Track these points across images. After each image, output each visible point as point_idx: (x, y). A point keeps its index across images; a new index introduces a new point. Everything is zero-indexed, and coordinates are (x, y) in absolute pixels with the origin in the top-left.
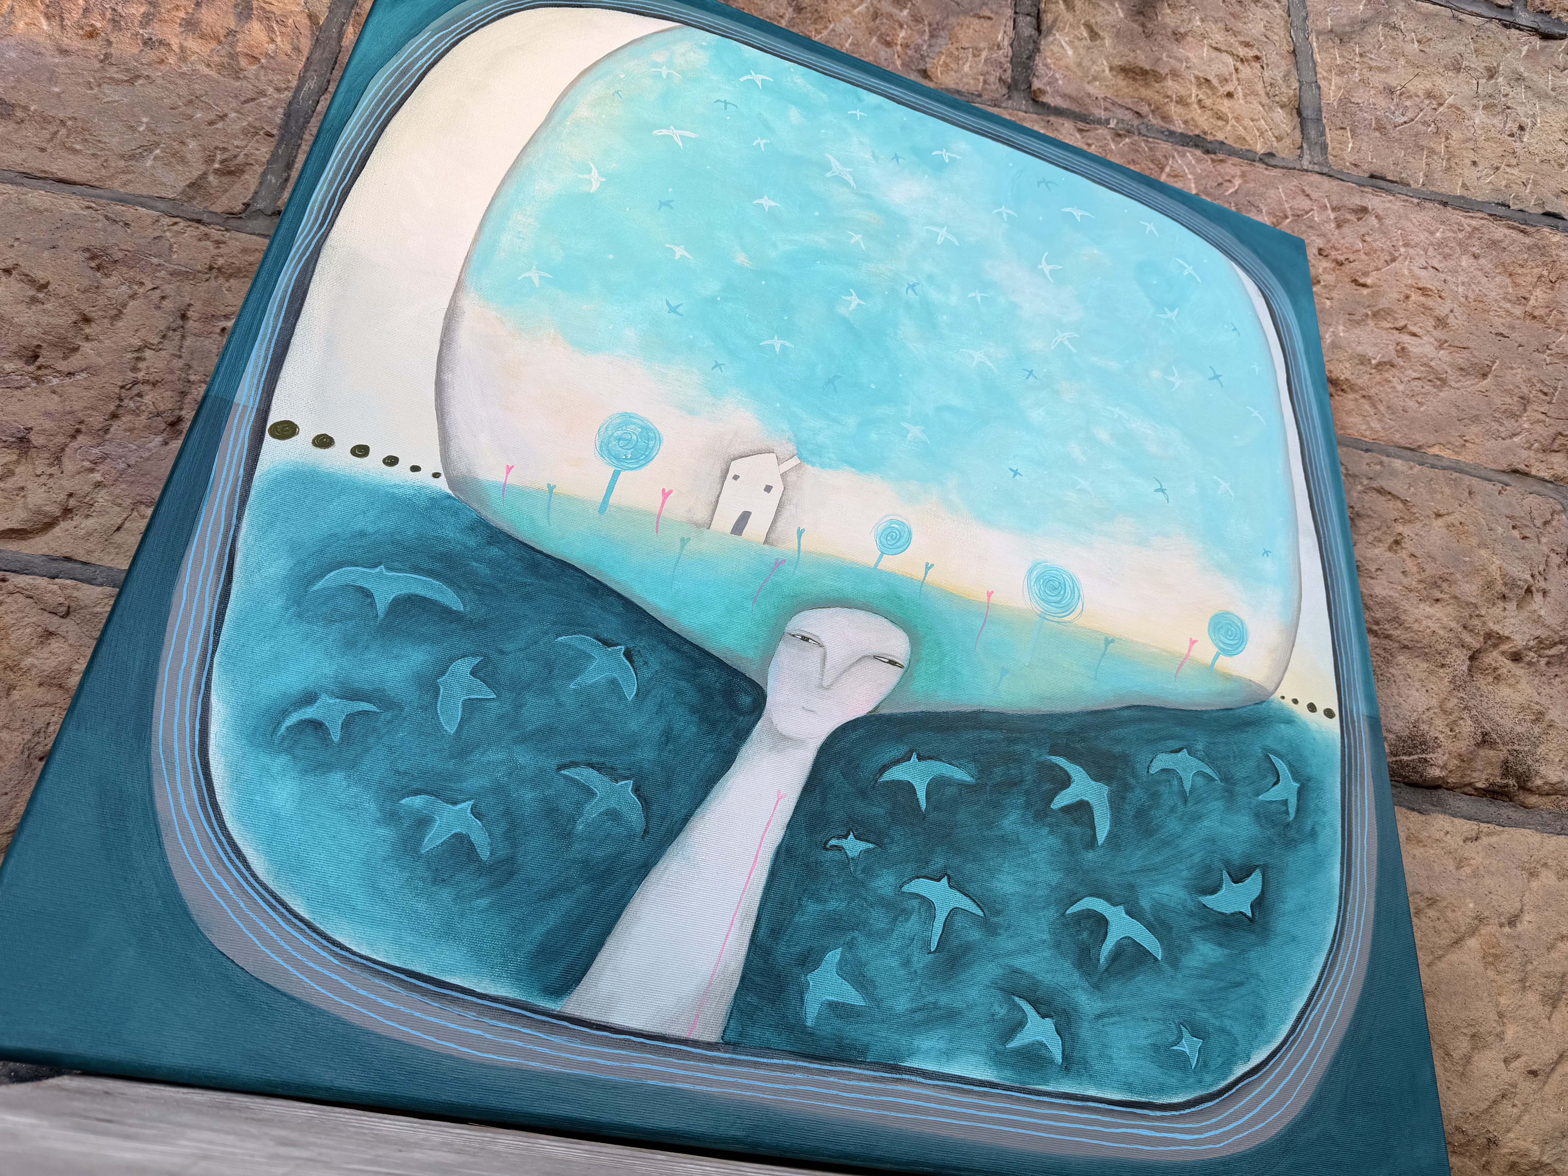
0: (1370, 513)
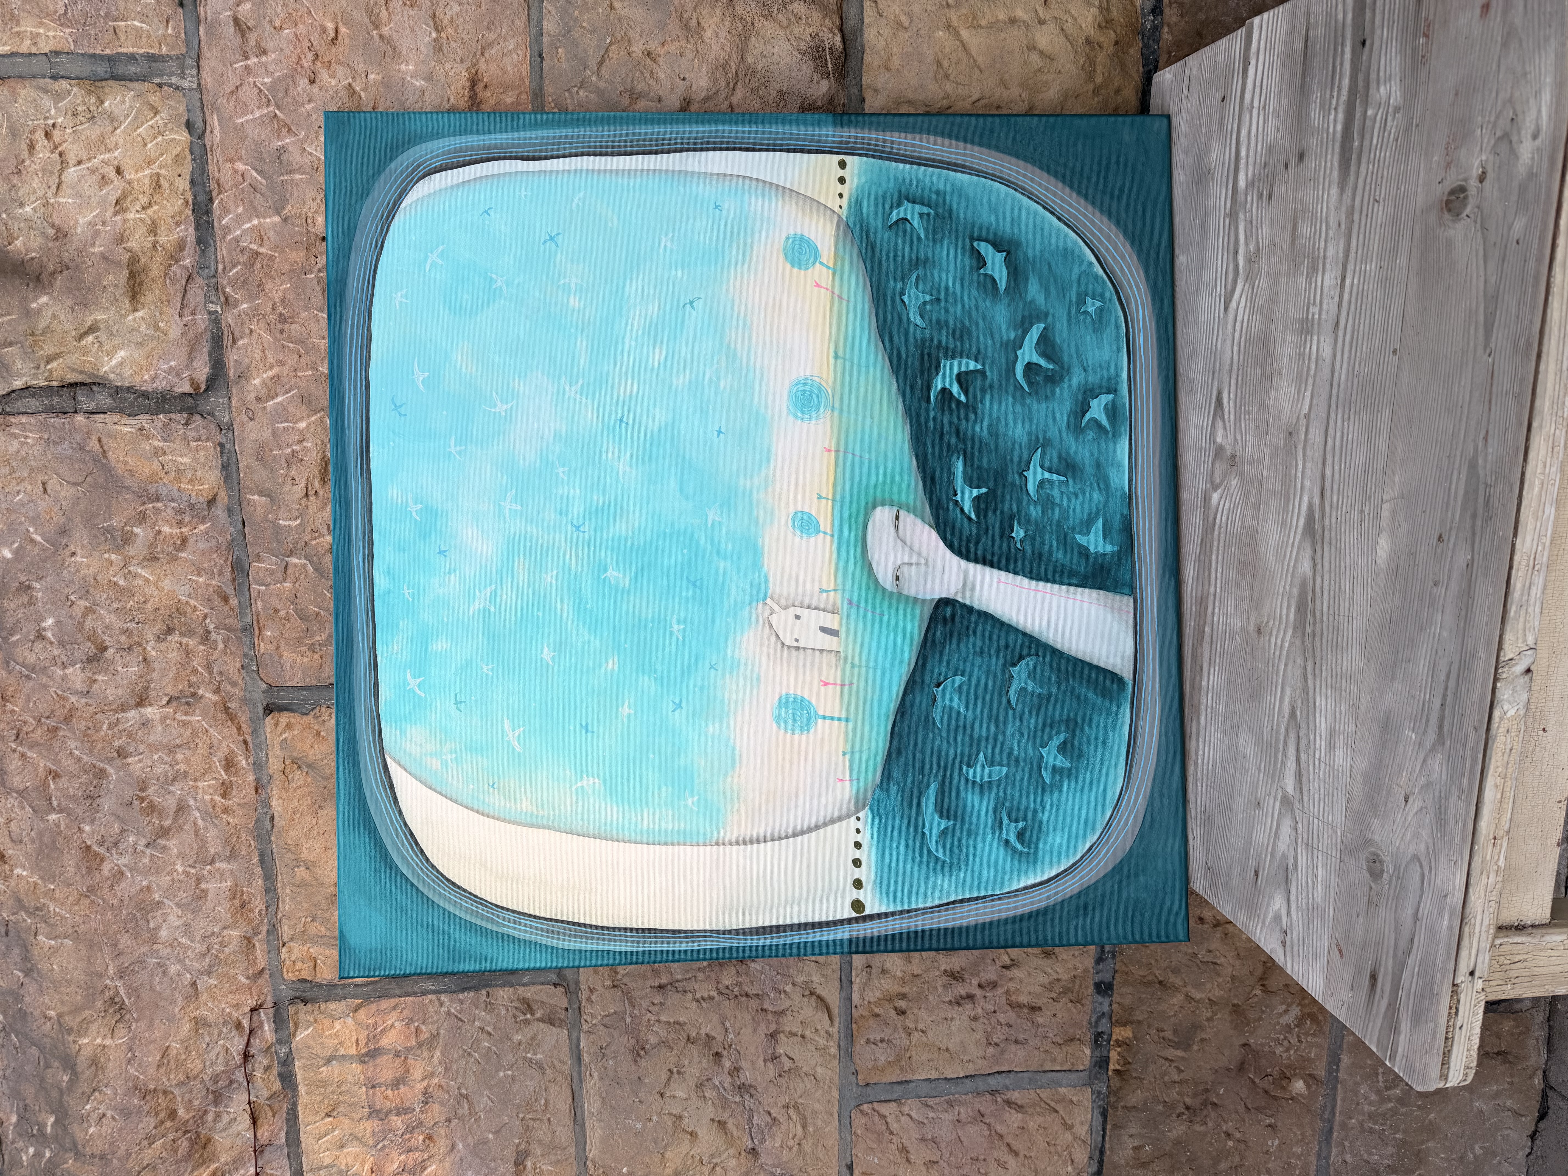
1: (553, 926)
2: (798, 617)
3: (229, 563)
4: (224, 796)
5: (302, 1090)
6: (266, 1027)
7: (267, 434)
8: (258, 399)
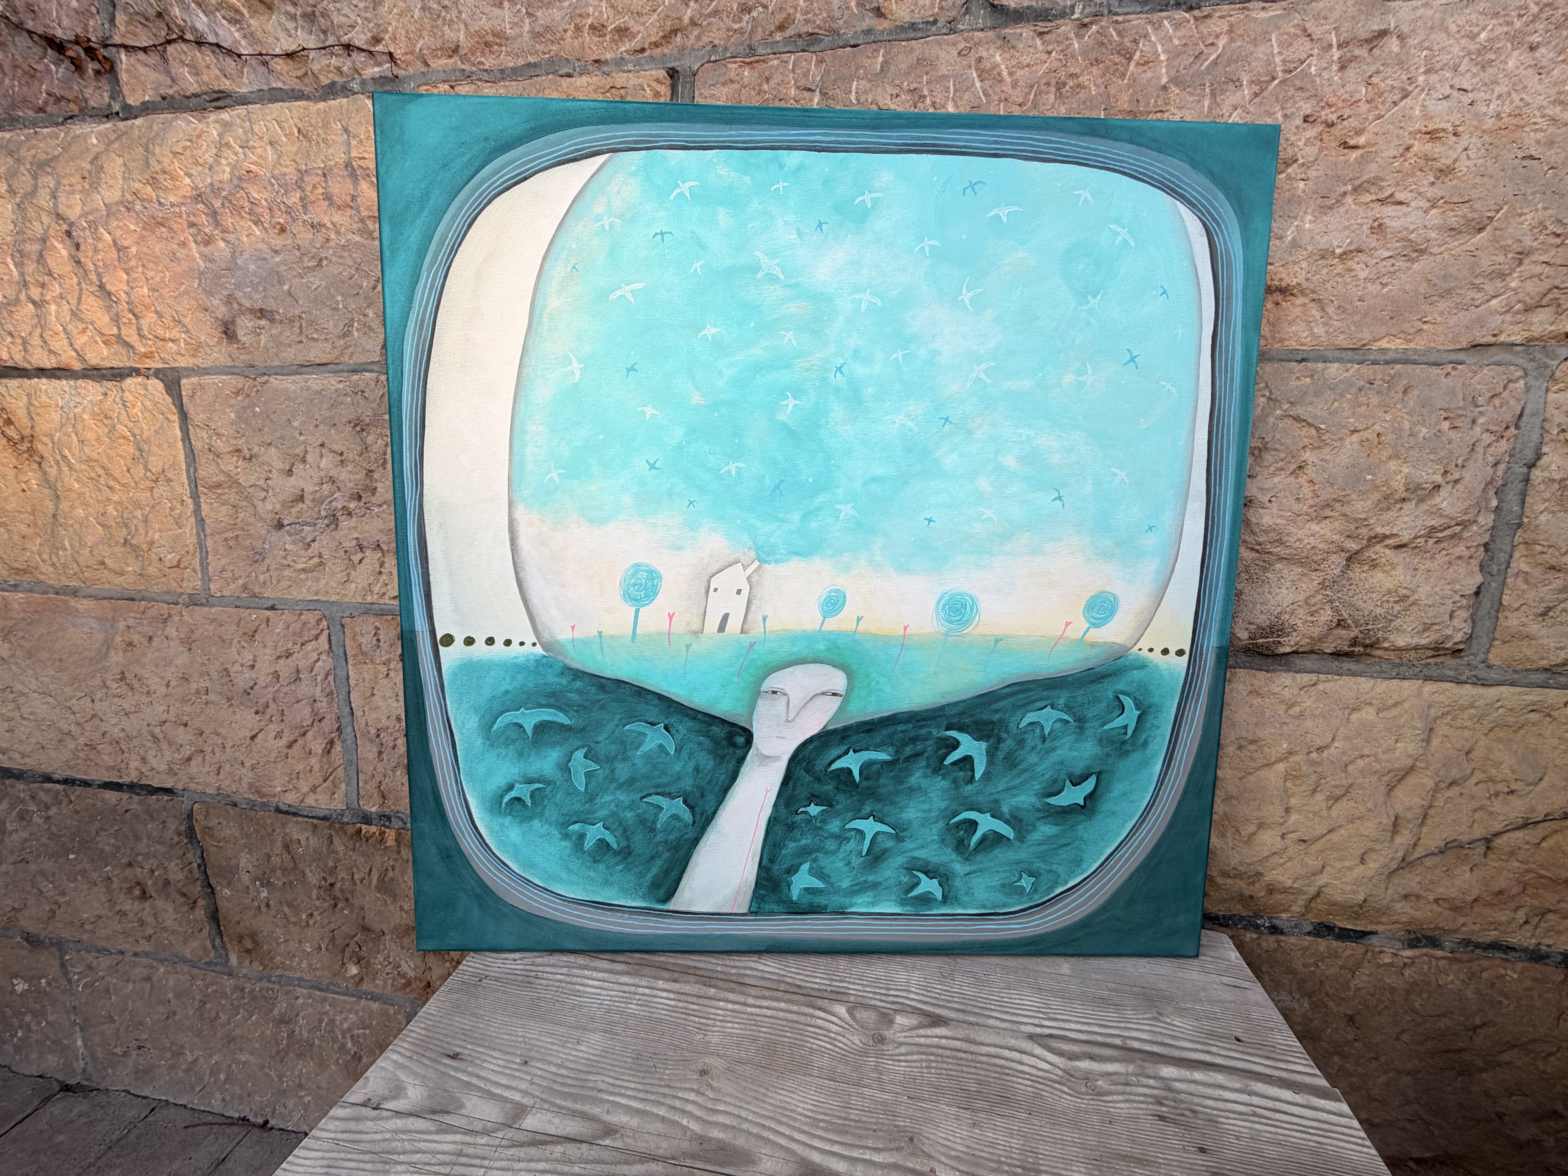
1: (428, 326)
2: (739, 592)
3: (816, 31)
4: (592, 27)
5: (322, 105)
6: (377, 69)
7: (944, 70)
8: (980, 60)
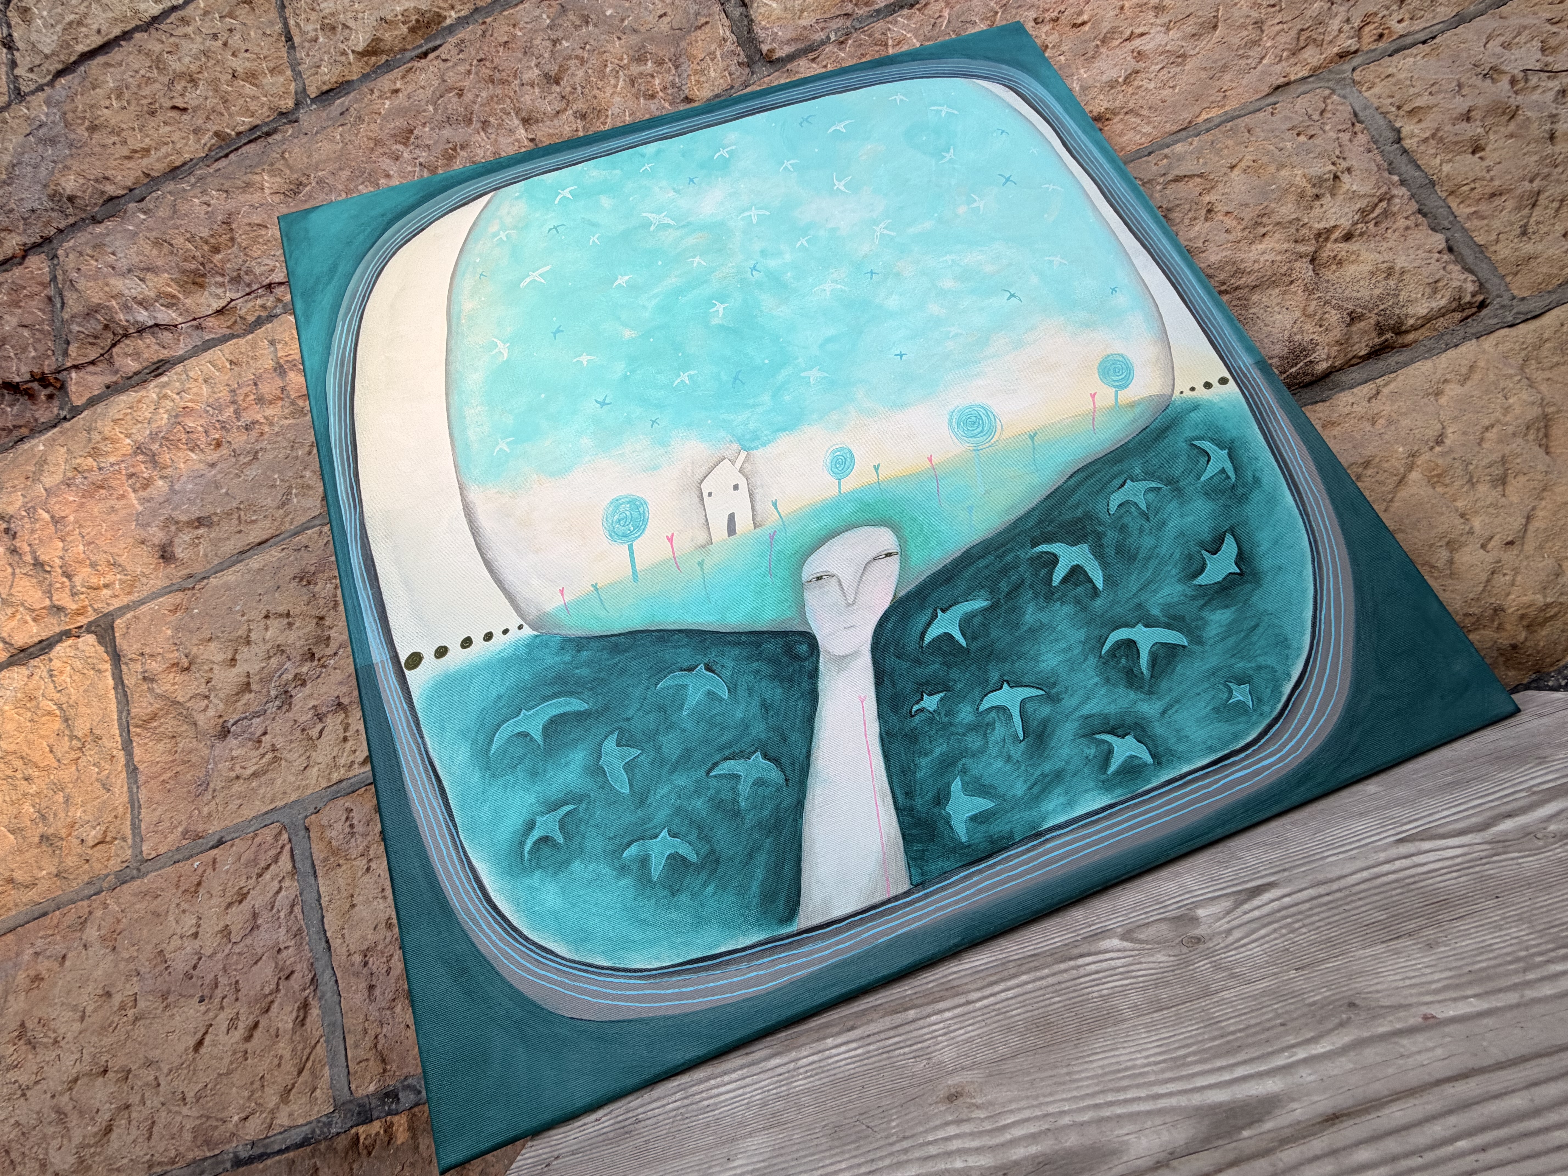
0: (1178, 202)
2: (736, 487)
5: (250, 336)
